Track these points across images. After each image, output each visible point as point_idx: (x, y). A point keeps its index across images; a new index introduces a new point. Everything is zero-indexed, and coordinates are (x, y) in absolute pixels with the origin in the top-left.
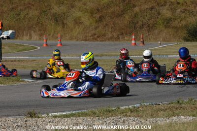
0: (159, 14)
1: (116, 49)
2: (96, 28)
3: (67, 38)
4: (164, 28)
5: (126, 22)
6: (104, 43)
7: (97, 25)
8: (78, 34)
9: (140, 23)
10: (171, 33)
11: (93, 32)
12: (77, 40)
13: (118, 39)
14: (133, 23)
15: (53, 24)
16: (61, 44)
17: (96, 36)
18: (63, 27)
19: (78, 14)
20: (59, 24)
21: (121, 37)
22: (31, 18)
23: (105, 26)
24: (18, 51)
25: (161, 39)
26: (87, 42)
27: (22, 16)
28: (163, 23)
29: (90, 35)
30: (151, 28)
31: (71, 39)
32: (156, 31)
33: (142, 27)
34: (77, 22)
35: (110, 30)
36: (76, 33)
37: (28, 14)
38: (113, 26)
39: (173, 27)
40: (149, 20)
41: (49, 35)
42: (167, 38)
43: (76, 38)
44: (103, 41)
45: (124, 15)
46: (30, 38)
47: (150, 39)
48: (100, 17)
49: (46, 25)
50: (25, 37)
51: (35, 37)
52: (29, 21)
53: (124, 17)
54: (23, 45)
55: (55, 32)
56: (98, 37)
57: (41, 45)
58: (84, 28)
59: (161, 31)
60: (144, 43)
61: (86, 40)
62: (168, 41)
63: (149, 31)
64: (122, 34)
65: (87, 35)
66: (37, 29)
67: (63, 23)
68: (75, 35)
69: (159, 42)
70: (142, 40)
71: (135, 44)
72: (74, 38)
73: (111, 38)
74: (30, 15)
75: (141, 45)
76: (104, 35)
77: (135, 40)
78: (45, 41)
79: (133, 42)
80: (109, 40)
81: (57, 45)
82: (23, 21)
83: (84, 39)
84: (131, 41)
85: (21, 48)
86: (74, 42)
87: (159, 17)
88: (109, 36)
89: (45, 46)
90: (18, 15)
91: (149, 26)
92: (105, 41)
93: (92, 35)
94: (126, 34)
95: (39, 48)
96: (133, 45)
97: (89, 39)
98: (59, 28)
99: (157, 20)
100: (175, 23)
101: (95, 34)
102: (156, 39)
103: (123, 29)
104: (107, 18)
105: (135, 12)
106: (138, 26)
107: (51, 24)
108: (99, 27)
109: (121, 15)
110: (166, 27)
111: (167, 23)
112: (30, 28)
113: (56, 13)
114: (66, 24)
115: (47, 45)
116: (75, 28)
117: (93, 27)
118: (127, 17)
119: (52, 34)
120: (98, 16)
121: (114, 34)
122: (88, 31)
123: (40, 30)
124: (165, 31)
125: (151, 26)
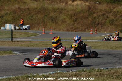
0: (107, 17)
2: (73, 25)
3: (58, 29)
4: (110, 25)
5: (90, 22)
6: (76, 32)
9: (97, 22)
10: (113, 28)
11: (72, 26)
12: (63, 31)
13: (85, 30)
15: (50, 22)
16: (52, 33)
17: (73, 29)
18: (56, 24)
19: (64, 17)
20: (53, 22)
21: (86, 29)
22: (39, 19)
23: (78, 24)
24: (28, 36)
25: (108, 31)
27: (34, 18)
28: (109, 22)
29: (70, 28)
30: (103, 25)
31: (60, 30)
32: (106, 27)
33: (98, 24)
34: (63, 21)
35: (81, 26)
36: (63, 27)
37: (37, 17)
38: (82, 23)
40: (102, 21)
41: (48, 28)
43: (62, 30)
45: (89, 18)
47: (102, 31)
48: (76, 19)
49: (47, 23)
52: (38, 20)
53: (89, 19)
54: (32, 33)
55: (51, 26)
56: (74, 29)
57: (41, 33)
58: (67, 25)
59: (108, 27)
60: (97, 33)
61: (68, 31)
62: (112, 32)
63: (102, 27)
64: (87, 28)
65: (69, 28)
66: (42, 24)
67: (56, 22)
68: (62, 28)
70: (96, 31)
71: (92, 33)
73: (81, 30)
74: (39, 17)
75: (96, 34)
76: (77, 28)
78: (43, 31)
79: (91, 32)
80: (80, 31)
81: (50, 33)
82: (35, 20)
83: (67, 30)
84: (90, 32)
85: (30, 34)
86: (61, 32)
87: (107, 19)
88: (80, 29)
89: (43, 33)
90: (32, 17)
94: (89, 28)
95: (40, 35)
98: (54, 24)
99: (106, 21)
101: (73, 28)
102: (105, 31)
104: (79, 19)
105: (94, 16)
108: (75, 24)
109: (86, 18)
110: (111, 25)
111: (112, 22)
112: (38, 24)
113: (52, 16)
114: (57, 22)
115: (44, 33)
116: (62, 24)
117: (72, 24)
118: (90, 19)
120: (75, 18)
121: (83, 28)
122: (69, 26)
123: (43, 25)
124: (110, 27)
125: (103, 24)
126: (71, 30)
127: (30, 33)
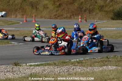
1: (69, 24)
2: (57, 11)
3: (39, 17)
4: (99, 12)
5: (76, 8)
6: (61, 20)
7: (57, 9)
8: (45, 15)
9: (84, 8)
10: (103, 15)
11: (55, 13)
12: (45, 18)
13: (70, 18)
14: (80, 8)
15: (30, 8)
16: (35, 21)
17: (57, 16)
18: (37, 10)
19: (46, 2)
20: (34, 8)
21: (72, 16)
22: (16, 4)
23: (62, 10)
24: (8, 25)
25: (97, 18)
26: (51, 20)
27: (11, 3)
28: (99, 8)
29: (53, 15)
31: (41, 17)
32: (94, 13)
33: (85, 11)
34: (45, 7)
35: (66, 12)
36: (45, 14)
37: (14, 2)
38: (67, 10)
39: (105, 11)
40: (90, 6)
41: (28, 15)
42: (101, 18)
44: (61, 19)
45: (75, 3)
46: (16, 17)
47: (90, 18)
49: (26, 9)
50: (13, 16)
51: (19, 16)
52: (15, 6)
54: (11, 21)
55: (31, 13)
57: (23, 21)
58: (49, 11)
59: (97, 13)
60: (86, 21)
61: (50, 18)
62: (102, 20)
63: (90, 13)
64: (73, 15)
65: (51, 15)
66: (20, 11)
67: (36, 8)
69: (96, 20)
70: (85, 19)
71: (81, 21)
72: (43, 17)
73: (66, 18)
74: (16, 2)
75: (85, 22)
76: (62, 15)
77: (81, 18)
78: (25, 19)
79: (80, 20)
80: (65, 18)
81: (32, 21)
82: (12, 6)
85: (10, 23)
86: (43, 19)
87: (96, 4)
88: (65, 16)
89: (25, 21)
91: (90, 10)
92: (62, 19)
93: (54, 16)
94: (76, 15)
95: (21, 23)
96: (80, 22)
97: (52, 18)
98: (34, 11)
99: (95, 6)
100: (106, 9)
101: (56, 15)
102: (94, 18)
103: (73, 12)
104: (64, 5)
105: (81, 1)
106: (83, 10)
107: (29, 8)
108: (58, 10)
110: (100, 11)
111: (101, 8)
112: (16, 10)
113: (32, 2)
114: (38, 8)
115: (26, 21)
116: (44, 10)
117: (55, 10)
119: (30, 14)
120: (58, 4)
121: (68, 15)
122: (52, 12)
123: (22, 12)
124: (100, 13)
125: (91, 10)
126: (54, 17)
127: (10, 21)
